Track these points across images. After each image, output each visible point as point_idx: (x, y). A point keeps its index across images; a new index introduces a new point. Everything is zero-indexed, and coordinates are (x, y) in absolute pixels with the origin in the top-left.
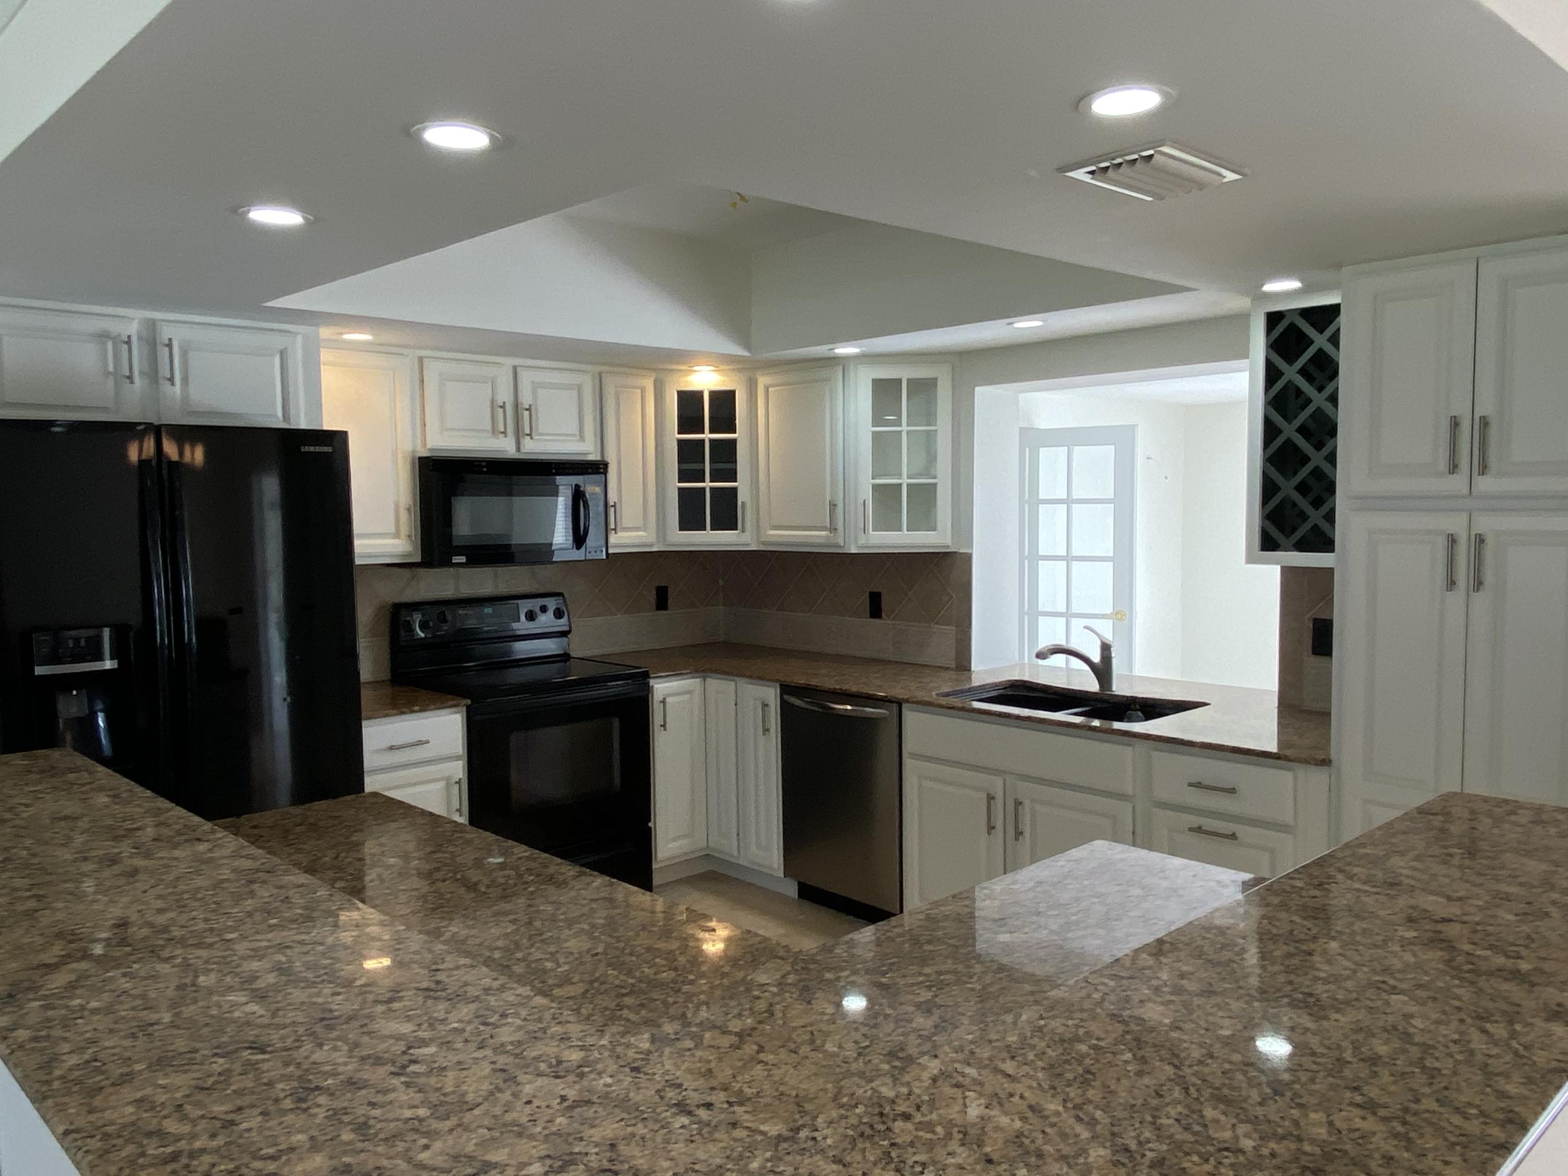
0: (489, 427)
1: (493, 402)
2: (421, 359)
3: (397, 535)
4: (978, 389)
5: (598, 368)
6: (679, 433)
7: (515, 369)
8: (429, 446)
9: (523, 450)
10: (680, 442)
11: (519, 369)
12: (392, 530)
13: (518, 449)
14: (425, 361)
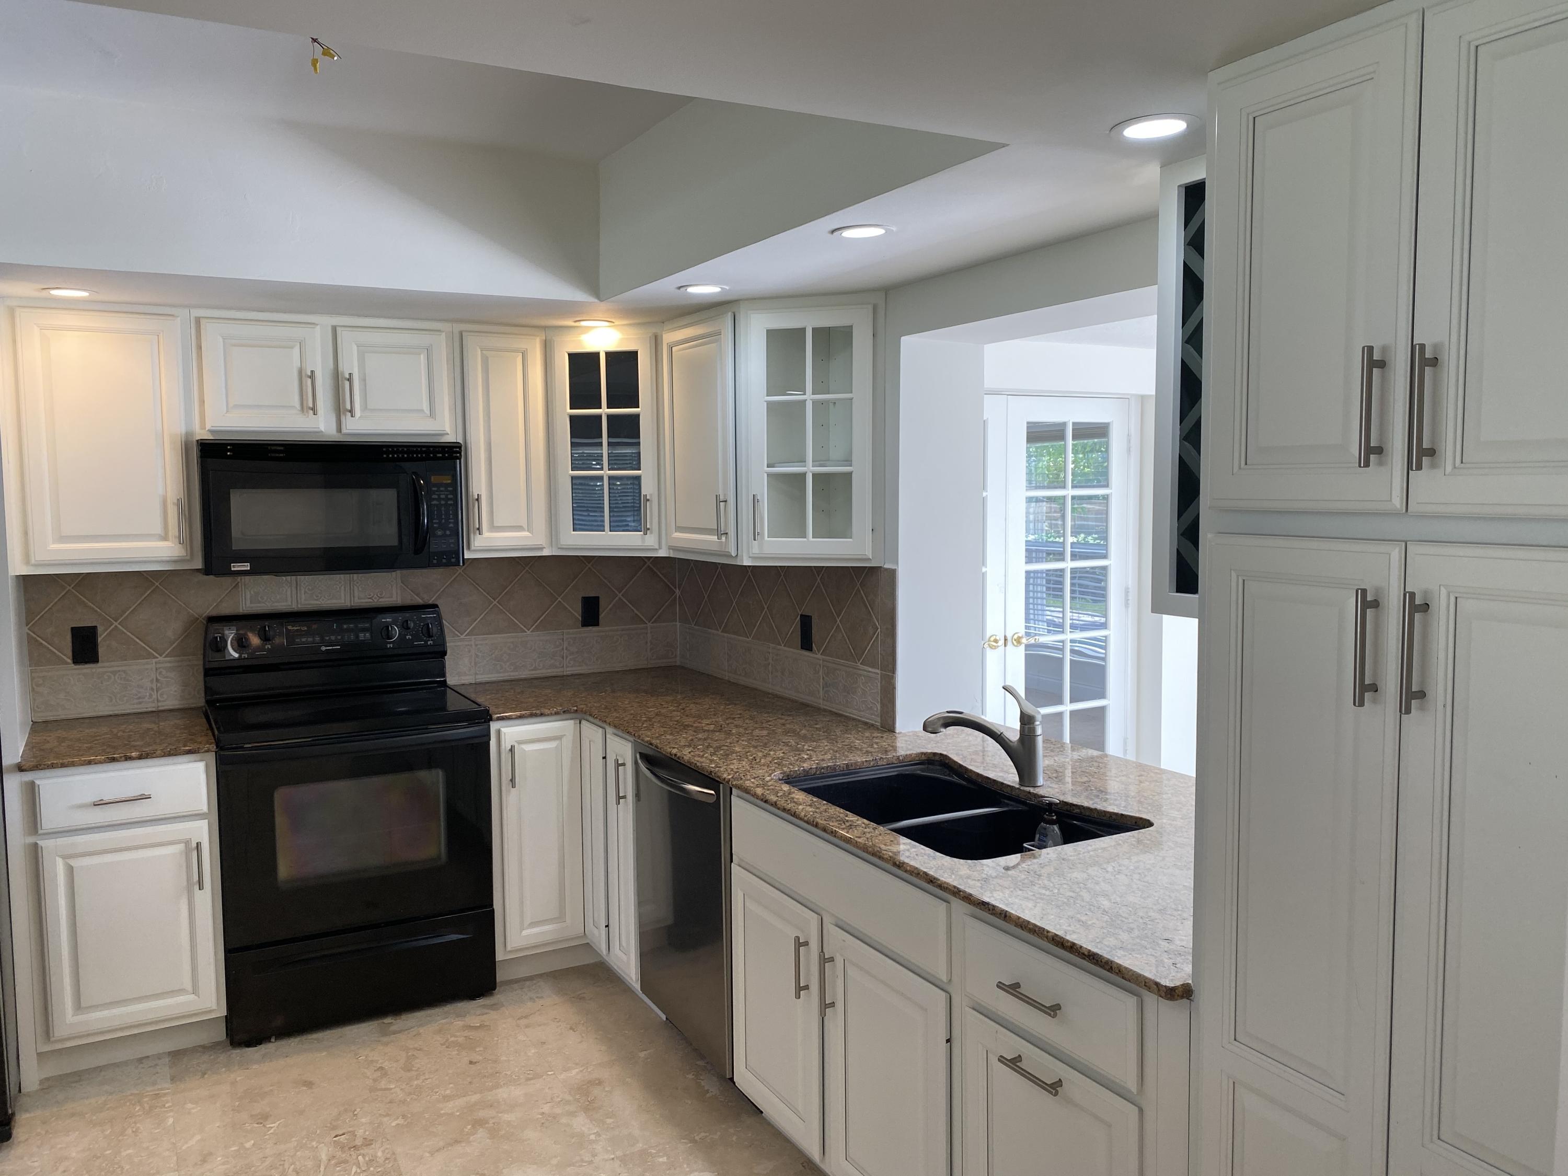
0: (297, 405)
1: (300, 372)
2: (198, 321)
3: (165, 538)
4: (906, 340)
5: (458, 327)
6: (571, 408)
7: (334, 329)
8: (208, 427)
9: (344, 431)
10: (572, 418)
11: (339, 330)
12: (158, 529)
13: (339, 429)
14: (203, 322)
